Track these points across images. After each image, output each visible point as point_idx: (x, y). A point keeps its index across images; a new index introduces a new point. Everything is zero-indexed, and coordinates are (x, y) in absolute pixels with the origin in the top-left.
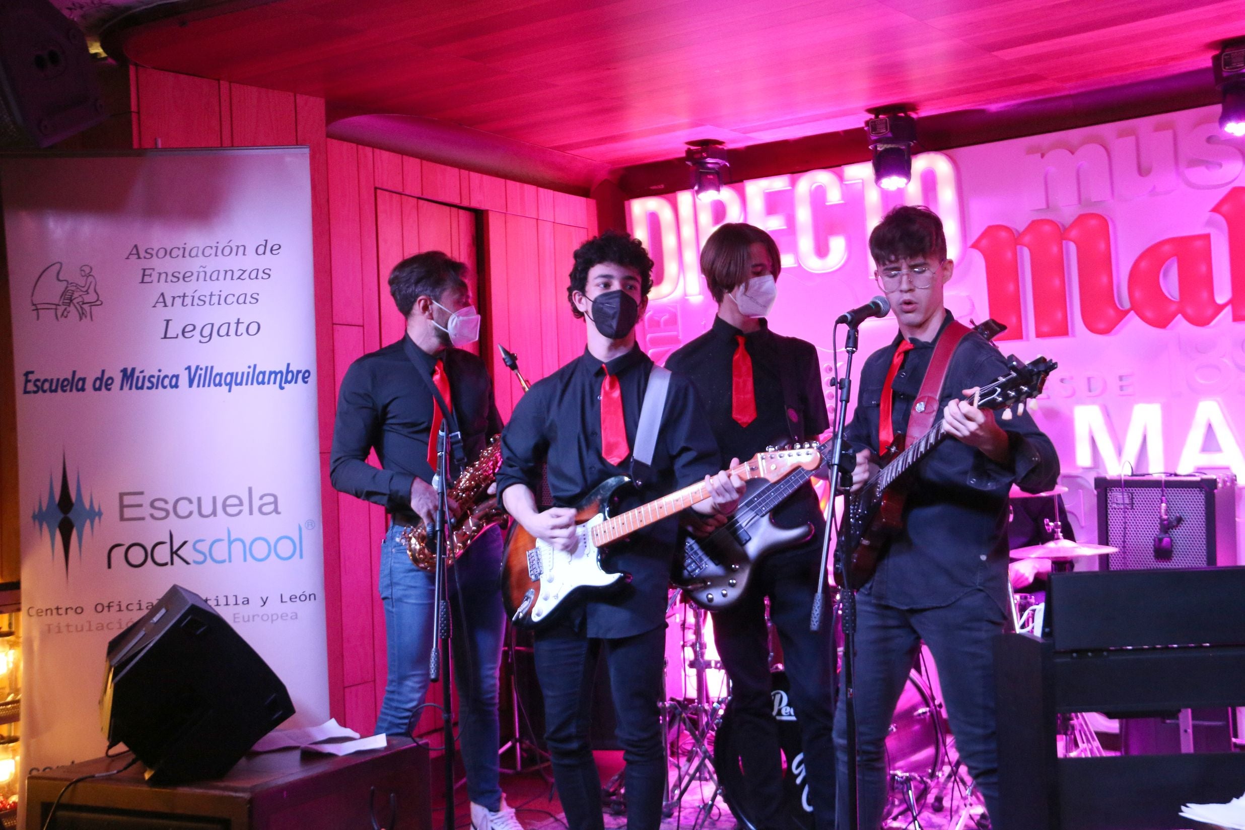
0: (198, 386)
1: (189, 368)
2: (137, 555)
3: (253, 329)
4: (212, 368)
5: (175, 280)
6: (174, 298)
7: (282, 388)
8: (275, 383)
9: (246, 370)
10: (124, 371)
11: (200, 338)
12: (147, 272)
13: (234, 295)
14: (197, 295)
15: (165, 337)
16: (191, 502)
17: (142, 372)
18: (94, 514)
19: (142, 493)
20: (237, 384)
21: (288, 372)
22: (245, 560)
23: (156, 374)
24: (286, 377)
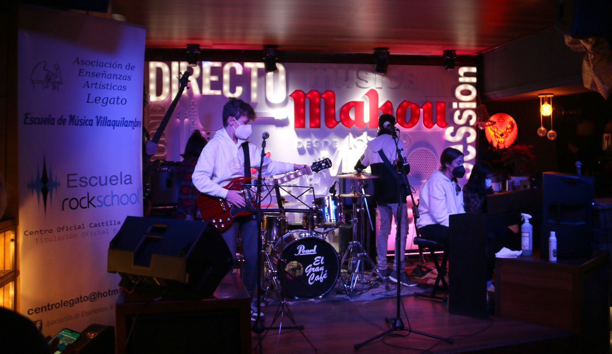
0: (101, 125)
1: (97, 117)
2: (74, 204)
3: (124, 101)
4: (107, 117)
5: (93, 76)
6: (92, 84)
7: (133, 129)
8: (131, 126)
9: (121, 120)
10: (71, 116)
11: (102, 104)
12: (82, 71)
13: (117, 86)
14: (101, 84)
15: (88, 102)
16: (96, 178)
17: (78, 117)
18: (57, 184)
19: (76, 174)
20: (117, 126)
21: (136, 122)
22: (119, 204)
23: (84, 119)
24: (135, 124)
